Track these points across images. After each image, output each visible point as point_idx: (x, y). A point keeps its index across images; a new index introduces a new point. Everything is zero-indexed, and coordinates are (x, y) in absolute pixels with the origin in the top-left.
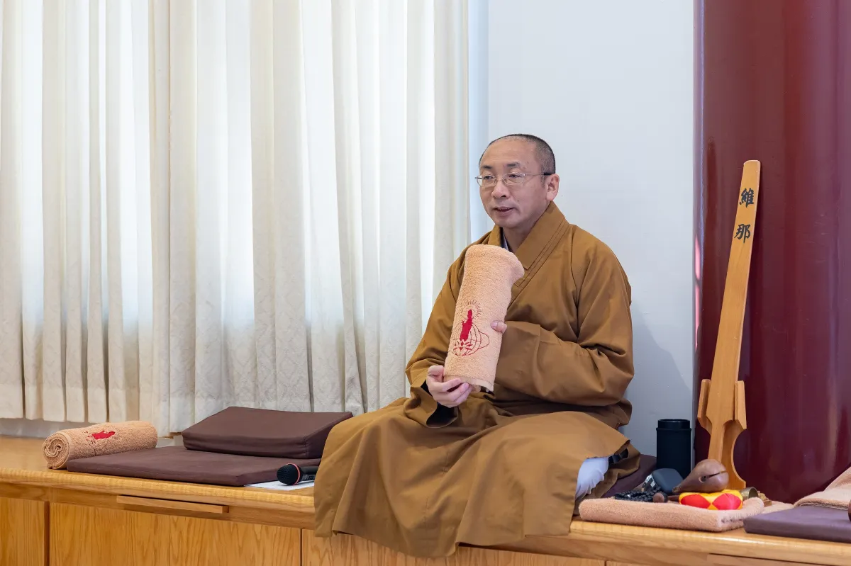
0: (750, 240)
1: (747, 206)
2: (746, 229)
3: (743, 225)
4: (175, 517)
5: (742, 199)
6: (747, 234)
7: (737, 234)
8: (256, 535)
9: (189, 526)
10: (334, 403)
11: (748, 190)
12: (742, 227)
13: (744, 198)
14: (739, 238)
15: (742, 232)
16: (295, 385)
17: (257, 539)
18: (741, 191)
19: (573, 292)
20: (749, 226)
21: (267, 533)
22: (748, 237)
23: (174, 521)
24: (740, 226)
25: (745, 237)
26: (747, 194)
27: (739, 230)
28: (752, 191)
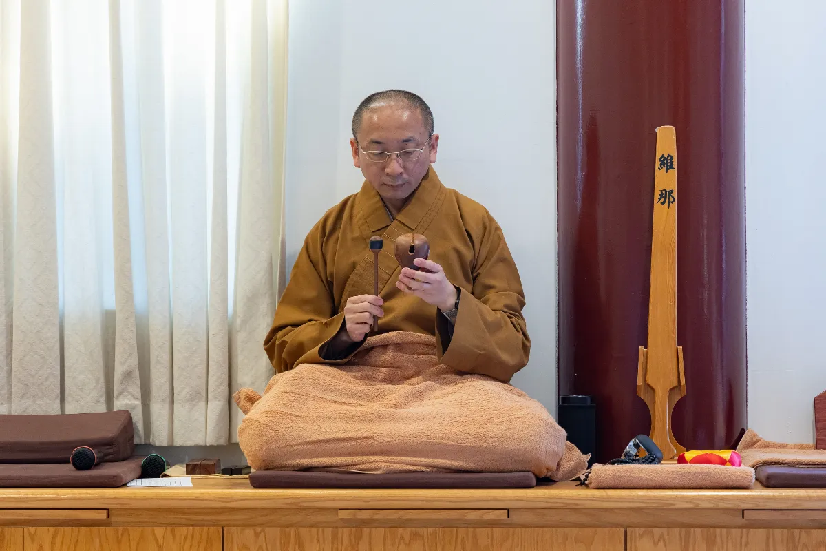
0: (674, 206)
1: (667, 172)
2: (669, 195)
3: (665, 190)
4: (32, 529)
5: (661, 165)
6: (671, 200)
7: (660, 199)
8: (157, 541)
9: (54, 537)
10: (98, 401)
11: (666, 156)
12: (664, 192)
13: (662, 163)
14: (663, 203)
15: (665, 197)
16: (41, 384)
17: (158, 544)
18: (658, 156)
19: (471, 262)
20: (672, 191)
21: (174, 536)
22: (672, 203)
23: (29, 533)
24: (661, 191)
25: (669, 202)
26: (666, 159)
27: (661, 195)
28: (671, 157)
